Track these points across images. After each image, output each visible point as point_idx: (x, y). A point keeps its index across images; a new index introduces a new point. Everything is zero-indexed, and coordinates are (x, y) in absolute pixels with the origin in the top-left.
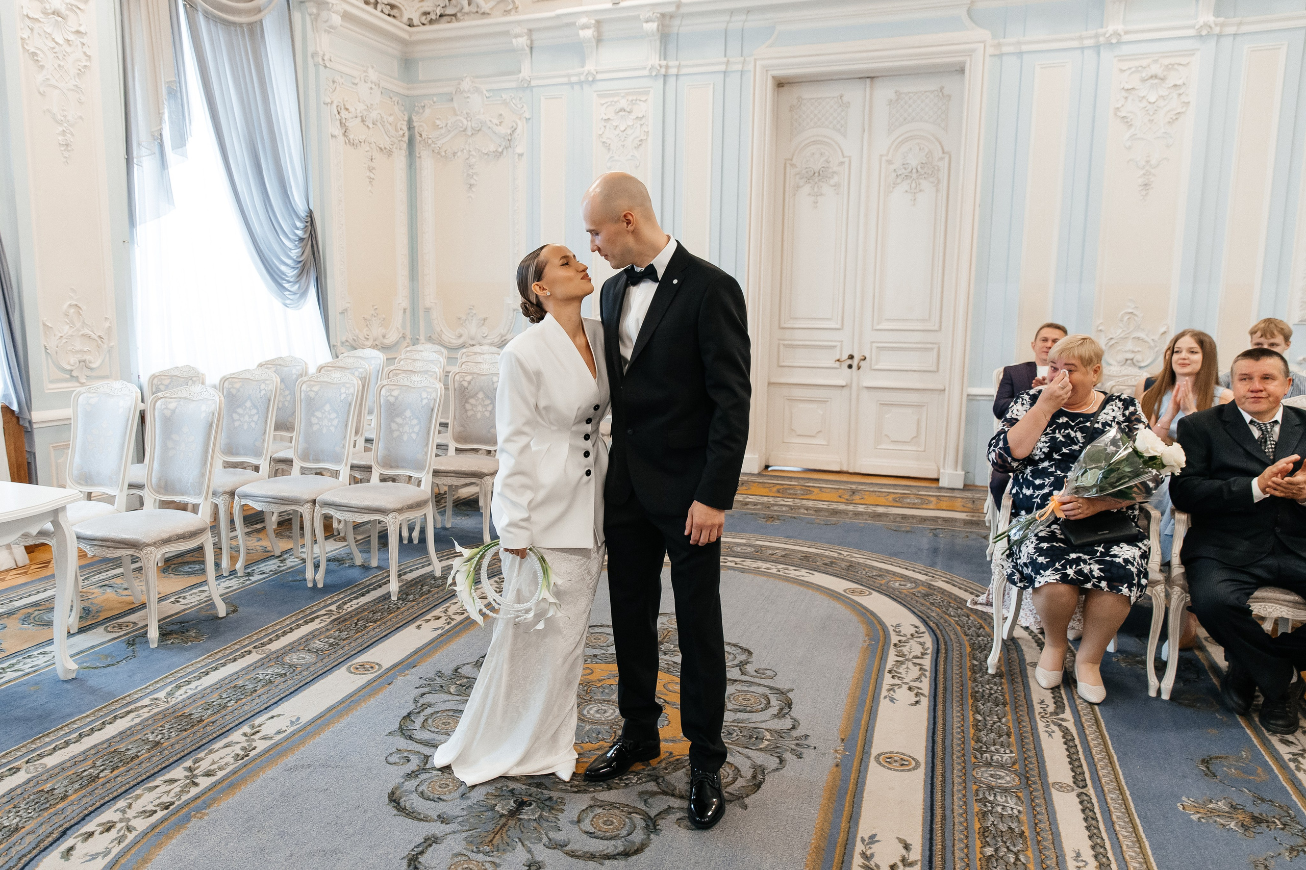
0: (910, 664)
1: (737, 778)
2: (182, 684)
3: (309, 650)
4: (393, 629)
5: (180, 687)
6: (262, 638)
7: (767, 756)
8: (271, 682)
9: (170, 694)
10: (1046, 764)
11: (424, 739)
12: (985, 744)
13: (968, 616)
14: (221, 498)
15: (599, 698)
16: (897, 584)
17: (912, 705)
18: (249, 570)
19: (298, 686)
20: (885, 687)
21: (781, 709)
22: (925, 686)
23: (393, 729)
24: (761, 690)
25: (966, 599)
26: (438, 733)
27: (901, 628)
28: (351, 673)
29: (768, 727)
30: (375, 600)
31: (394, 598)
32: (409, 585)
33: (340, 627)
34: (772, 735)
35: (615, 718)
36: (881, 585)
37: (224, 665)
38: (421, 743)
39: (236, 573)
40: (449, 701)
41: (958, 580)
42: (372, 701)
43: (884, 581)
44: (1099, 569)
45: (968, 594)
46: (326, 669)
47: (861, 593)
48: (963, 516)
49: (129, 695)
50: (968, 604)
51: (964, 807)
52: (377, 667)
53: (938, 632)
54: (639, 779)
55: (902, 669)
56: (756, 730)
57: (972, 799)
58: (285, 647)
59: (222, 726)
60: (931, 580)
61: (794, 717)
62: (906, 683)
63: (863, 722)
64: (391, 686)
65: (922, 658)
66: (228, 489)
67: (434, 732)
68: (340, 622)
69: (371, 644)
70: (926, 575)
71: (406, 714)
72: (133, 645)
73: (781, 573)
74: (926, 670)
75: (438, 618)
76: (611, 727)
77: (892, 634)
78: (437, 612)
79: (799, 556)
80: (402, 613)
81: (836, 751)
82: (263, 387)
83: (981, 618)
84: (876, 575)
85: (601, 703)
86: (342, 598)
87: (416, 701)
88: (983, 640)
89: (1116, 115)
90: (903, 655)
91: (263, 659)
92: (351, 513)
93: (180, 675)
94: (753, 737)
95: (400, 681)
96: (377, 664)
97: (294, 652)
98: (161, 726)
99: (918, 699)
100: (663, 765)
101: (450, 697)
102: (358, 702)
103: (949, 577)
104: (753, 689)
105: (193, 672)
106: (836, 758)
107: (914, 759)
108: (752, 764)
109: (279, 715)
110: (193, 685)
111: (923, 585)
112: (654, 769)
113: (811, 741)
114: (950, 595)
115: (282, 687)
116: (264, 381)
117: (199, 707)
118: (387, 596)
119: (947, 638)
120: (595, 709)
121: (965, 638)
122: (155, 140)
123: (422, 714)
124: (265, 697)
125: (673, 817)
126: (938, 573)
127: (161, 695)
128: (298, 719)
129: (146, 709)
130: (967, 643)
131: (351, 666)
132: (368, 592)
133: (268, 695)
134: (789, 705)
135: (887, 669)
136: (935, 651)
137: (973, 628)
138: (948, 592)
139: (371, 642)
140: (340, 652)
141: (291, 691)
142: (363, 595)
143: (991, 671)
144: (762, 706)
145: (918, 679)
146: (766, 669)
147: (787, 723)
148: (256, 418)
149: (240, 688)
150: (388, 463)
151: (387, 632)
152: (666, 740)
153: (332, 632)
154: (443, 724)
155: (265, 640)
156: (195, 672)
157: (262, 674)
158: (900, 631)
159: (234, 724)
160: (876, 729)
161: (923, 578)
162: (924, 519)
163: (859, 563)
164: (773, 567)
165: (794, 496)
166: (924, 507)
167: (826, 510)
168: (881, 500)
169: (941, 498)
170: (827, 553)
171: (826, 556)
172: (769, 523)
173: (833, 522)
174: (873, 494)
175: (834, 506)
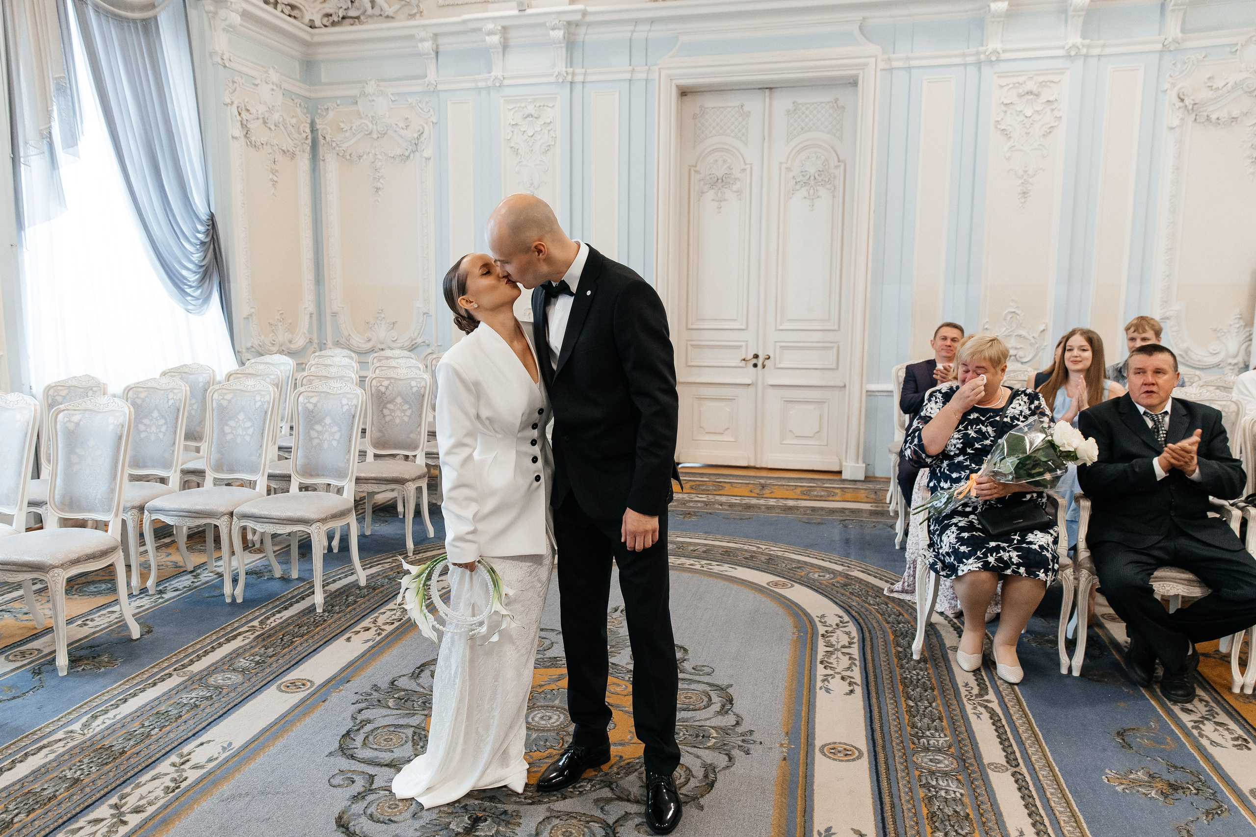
0: (840, 655)
1: (689, 779)
2: (98, 714)
3: (234, 669)
4: (321, 643)
5: (96, 717)
6: (182, 659)
7: (716, 754)
8: (196, 706)
9: (85, 726)
10: (980, 745)
11: (367, 757)
12: (920, 729)
13: (887, 604)
14: (129, 513)
15: (542, 704)
16: (816, 575)
17: (847, 694)
18: (161, 587)
19: (227, 708)
20: (819, 678)
21: (723, 706)
22: (856, 674)
23: (332, 749)
24: (701, 687)
25: (882, 587)
26: (381, 750)
27: (826, 619)
28: (282, 691)
29: (713, 725)
30: (299, 613)
31: (319, 610)
32: (333, 596)
33: (265, 643)
34: (718, 733)
35: (560, 724)
36: (802, 577)
37: (143, 690)
38: (363, 762)
39: (148, 591)
40: (388, 715)
41: (872, 569)
42: (308, 721)
43: (803, 573)
44: (1017, 556)
45: (883, 582)
46: (254, 689)
47: (784, 585)
48: (867, 506)
49: (40, 730)
50: (885, 593)
51: (910, 794)
52: (309, 684)
53: (861, 621)
54: (593, 786)
55: (832, 659)
56: (701, 728)
57: (916, 785)
58: (208, 668)
59: (148, 757)
60: (848, 570)
61: (737, 712)
62: (839, 673)
63: (803, 715)
64: (327, 703)
65: (850, 647)
66: (137, 504)
67: (376, 749)
68: (264, 638)
69: (300, 660)
70: (842, 565)
71: (345, 732)
72: (39, 674)
73: (705, 569)
74: (856, 659)
75: (368, 629)
76: (558, 733)
77: (818, 624)
78: (366, 623)
79: (720, 551)
80: (329, 626)
81: (782, 745)
82: (171, 396)
83: (899, 605)
84: (795, 568)
85: (545, 710)
86: (265, 613)
87: (354, 718)
88: (903, 627)
89: (996, 127)
90: (832, 646)
91: (186, 681)
92: (271, 525)
93: (95, 704)
94: (700, 736)
95: (335, 697)
96: (309, 681)
97: (218, 672)
98: (79, 761)
99: (852, 688)
100: (615, 769)
101: (389, 712)
102: (292, 723)
103: (864, 567)
104: (693, 686)
105: (110, 700)
106: (783, 752)
107: (856, 749)
108: (702, 763)
109: (209, 742)
110: (111, 714)
111: (840, 575)
112: (606, 774)
113: (756, 737)
114: (867, 584)
115: (208, 711)
117: (119, 737)
118: (312, 608)
119: (870, 626)
120: (539, 715)
121: (887, 626)
123: (362, 731)
124: (191, 722)
125: (631, 824)
126: (853, 563)
127: (77, 726)
128: (230, 744)
129: (61, 744)
130: (889, 631)
131: (281, 684)
132: (291, 605)
133: (194, 721)
134: (731, 701)
135: (819, 660)
136: (861, 640)
137: (893, 616)
138: (865, 581)
139: (300, 657)
140: (268, 670)
141: (219, 714)
142: (286, 608)
143: (916, 657)
144: (704, 703)
145: (849, 669)
146: (703, 666)
147: (730, 720)
148: (164, 429)
149: (163, 714)
150: (309, 470)
151: (316, 647)
152: (615, 744)
153: (257, 649)
154: (385, 740)
155: (185, 661)
156: (113, 700)
157: (185, 698)
158: (825, 622)
159: (160, 754)
160: (817, 720)
161: (839, 568)
162: (832, 511)
163: (777, 556)
164: (697, 563)
165: (707, 492)
166: (831, 498)
167: (740, 505)
168: (790, 494)
169: (845, 490)
170: (746, 547)
171: (746, 551)
172: (686, 519)
173: (747, 517)
174: (781, 487)
175: (746, 501)
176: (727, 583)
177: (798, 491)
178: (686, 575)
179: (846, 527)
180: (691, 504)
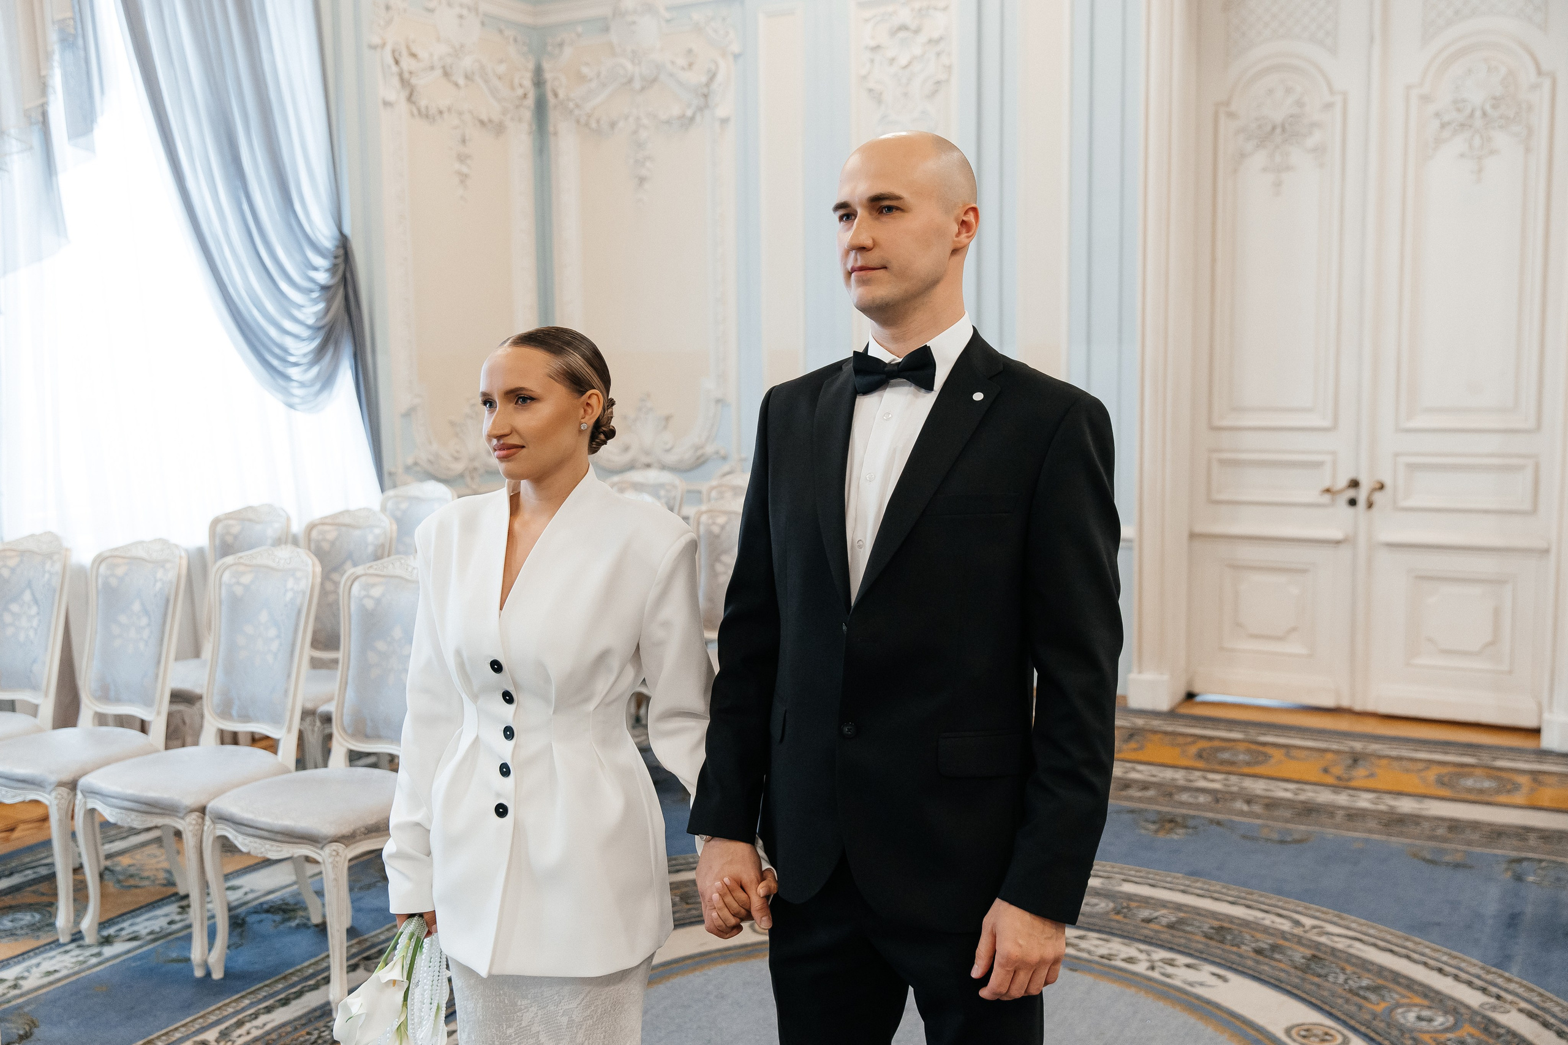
14: (54, 794)
16: (1412, 1016)
18: (111, 931)
36: (1375, 1016)
39: (82, 938)
43: (1383, 1005)
47: (1324, 1039)
60: (1494, 1008)
66: (66, 777)
70: (1484, 990)
73: (1155, 973)
79: (1206, 927)
82: (160, 574)
84: (1367, 988)
86: (243, 1009)
92: (258, 840)
103: (1536, 999)
111: (1472, 1022)
116: (161, 564)
122: (31, 124)
126: (1512, 986)
132: (299, 994)
142: (285, 1002)
148: (146, 634)
161: (1473, 998)
162: (1497, 833)
163: (1334, 951)
164: (1143, 956)
165: (1229, 767)
166: (1502, 799)
167: (1288, 804)
168: (1412, 782)
169: (1541, 777)
170: (1268, 920)
171: (1266, 930)
172: (1161, 835)
173: (1297, 836)
174: (1395, 764)
175: (1309, 794)
176: (1192, 1020)
177: (1432, 774)
178: (1107, 988)
179: (1519, 878)
180: (1185, 797)
